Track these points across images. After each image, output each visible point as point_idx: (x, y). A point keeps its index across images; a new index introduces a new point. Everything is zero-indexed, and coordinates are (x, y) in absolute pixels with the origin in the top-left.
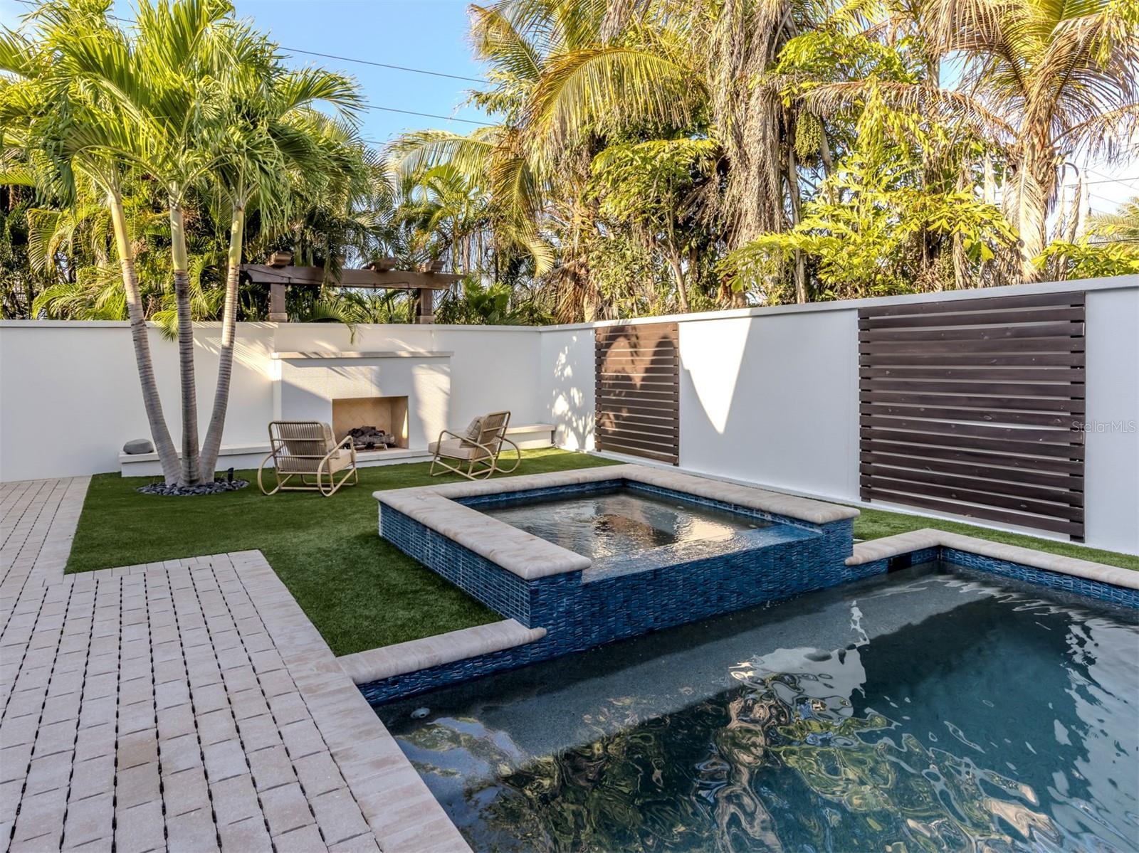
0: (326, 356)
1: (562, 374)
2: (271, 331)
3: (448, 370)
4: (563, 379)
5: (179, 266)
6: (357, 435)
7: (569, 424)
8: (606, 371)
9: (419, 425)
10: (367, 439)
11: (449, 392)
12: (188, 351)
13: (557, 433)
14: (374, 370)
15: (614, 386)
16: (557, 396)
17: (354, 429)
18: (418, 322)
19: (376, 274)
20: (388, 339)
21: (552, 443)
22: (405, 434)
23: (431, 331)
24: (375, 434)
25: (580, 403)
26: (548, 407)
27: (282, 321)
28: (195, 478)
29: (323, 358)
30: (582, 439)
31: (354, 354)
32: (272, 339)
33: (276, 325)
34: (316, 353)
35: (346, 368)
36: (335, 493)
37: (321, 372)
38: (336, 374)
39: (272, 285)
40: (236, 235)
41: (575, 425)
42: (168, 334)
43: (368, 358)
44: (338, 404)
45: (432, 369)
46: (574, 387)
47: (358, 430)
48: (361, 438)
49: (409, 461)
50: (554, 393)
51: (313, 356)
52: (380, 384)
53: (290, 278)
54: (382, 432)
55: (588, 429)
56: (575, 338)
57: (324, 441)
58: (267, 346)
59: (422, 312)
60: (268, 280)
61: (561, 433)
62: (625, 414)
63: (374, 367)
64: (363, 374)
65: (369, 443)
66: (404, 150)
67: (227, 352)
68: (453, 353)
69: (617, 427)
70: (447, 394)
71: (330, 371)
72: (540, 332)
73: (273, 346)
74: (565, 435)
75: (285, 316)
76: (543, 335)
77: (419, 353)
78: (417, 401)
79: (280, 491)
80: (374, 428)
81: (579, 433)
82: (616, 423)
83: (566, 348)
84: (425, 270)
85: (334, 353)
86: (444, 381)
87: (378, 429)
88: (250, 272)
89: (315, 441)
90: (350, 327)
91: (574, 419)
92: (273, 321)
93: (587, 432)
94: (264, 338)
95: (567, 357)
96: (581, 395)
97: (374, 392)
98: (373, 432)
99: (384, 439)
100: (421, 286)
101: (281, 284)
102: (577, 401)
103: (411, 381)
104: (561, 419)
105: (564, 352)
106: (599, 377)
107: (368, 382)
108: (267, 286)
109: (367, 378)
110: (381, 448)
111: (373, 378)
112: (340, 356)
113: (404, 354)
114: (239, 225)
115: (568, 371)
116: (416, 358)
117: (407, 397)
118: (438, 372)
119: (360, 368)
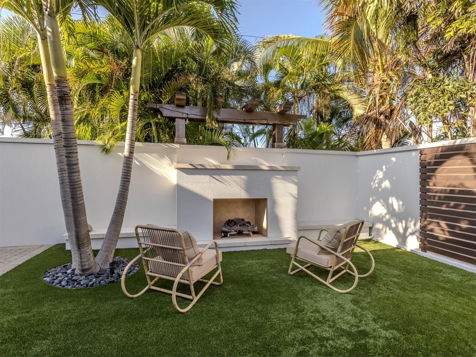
0: (208, 167)
1: (380, 186)
2: (174, 150)
3: (296, 180)
4: (380, 190)
5: (57, 73)
6: (231, 225)
7: (387, 224)
8: (434, 185)
9: (275, 220)
10: (238, 228)
11: (297, 197)
12: (70, 155)
13: (373, 229)
14: (243, 179)
15: (446, 198)
16: (374, 202)
17: (229, 220)
18: (273, 147)
19: (245, 113)
20: (253, 158)
21: (370, 235)
22: (265, 225)
23: (282, 154)
24: (244, 225)
25: (399, 209)
26: (365, 209)
27: (183, 144)
28: (86, 267)
29: (206, 169)
30: (402, 238)
31: (228, 167)
32: (176, 156)
33: (177, 146)
34: (201, 165)
35: (222, 176)
36: (197, 302)
37: (205, 179)
38: (216, 181)
39: (176, 119)
40: (135, 68)
41: (393, 225)
42: (104, 149)
43: (239, 169)
44: (217, 203)
45: (285, 180)
46: (392, 196)
47: (232, 221)
48: (234, 227)
49: (268, 248)
50: (371, 199)
51: (199, 167)
52: (247, 189)
53: (187, 114)
54: (249, 223)
55: (410, 231)
56: (394, 159)
57: (183, 250)
58: (172, 160)
59: (276, 140)
60: (173, 115)
61: (378, 230)
62: (464, 225)
63: (243, 177)
64: (236, 182)
65: (240, 231)
66: (264, 47)
67: (128, 161)
68: (299, 168)
69: (451, 236)
70: (295, 198)
71: (211, 178)
72: (357, 156)
73: (176, 160)
74: (383, 232)
75: (185, 140)
76: (360, 158)
77: (274, 167)
78: (274, 202)
79: (150, 290)
80: (243, 220)
81: (399, 233)
82: (449, 232)
83: (384, 167)
84: (278, 111)
85: (214, 165)
86: (293, 189)
87: (246, 220)
88: (161, 109)
89: (176, 250)
90: (227, 149)
91: (392, 221)
92: (176, 143)
93: (408, 233)
94: (170, 154)
95: (384, 174)
96: (401, 203)
97: (244, 195)
98: (242, 222)
99: (250, 228)
100: (276, 122)
101: (182, 118)
102: (396, 207)
103: (269, 187)
104: (379, 219)
105: (381, 170)
106: (424, 191)
107: (240, 188)
108: (173, 119)
109: (238, 184)
110: (248, 235)
111: (243, 185)
112: (218, 168)
113: (264, 168)
114: (137, 60)
115: (386, 184)
116: (273, 170)
117: (266, 199)
118: (289, 182)
119: (233, 176)
